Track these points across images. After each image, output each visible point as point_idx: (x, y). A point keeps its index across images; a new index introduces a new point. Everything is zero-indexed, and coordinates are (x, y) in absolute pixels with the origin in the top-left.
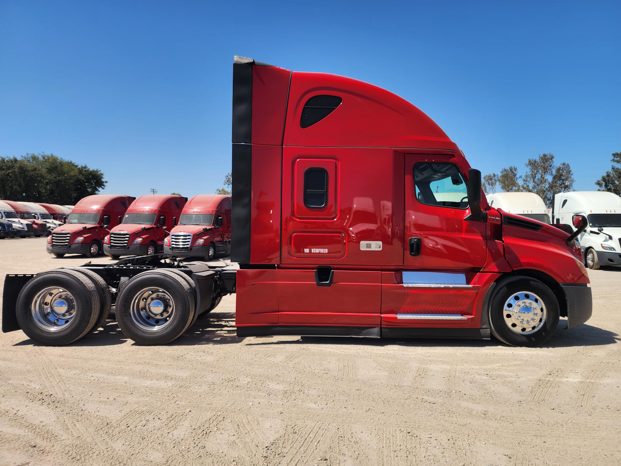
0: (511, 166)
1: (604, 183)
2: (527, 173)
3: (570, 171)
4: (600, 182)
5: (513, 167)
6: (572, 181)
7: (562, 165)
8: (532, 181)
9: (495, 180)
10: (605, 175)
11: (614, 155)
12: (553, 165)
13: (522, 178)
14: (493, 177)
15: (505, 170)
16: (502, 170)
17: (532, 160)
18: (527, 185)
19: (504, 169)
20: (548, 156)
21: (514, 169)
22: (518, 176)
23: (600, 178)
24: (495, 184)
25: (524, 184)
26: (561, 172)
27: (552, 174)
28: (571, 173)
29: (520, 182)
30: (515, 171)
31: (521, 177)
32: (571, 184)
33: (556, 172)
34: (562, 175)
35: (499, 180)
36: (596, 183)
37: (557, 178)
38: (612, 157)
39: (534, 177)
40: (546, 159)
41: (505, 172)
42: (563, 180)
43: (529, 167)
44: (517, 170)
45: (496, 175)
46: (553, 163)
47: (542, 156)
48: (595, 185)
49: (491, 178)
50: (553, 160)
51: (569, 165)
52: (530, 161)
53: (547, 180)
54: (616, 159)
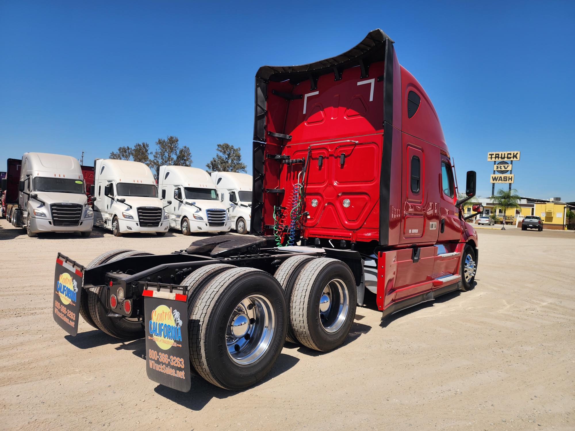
0: (144, 142)
1: (211, 166)
2: (156, 150)
3: (190, 154)
4: (209, 165)
5: (145, 143)
6: (191, 162)
7: (184, 148)
8: (161, 158)
9: (129, 153)
10: (212, 160)
11: (218, 146)
12: (178, 147)
13: (153, 155)
14: (127, 149)
15: (139, 145)
16: (135, 145)
17: (161, 140)
18: (157, 160)
19: (137, 144)
20: (174, 138)
21: (146, 145)
22: (149, 152)
23: (209, 162)
24: (130, 156)
25: (155, 159)
26: (183, 153)
27: (176, 154)
28: (190, 155)
29: (151, 157)
30: (147, 147)
31: (151, 153)
32: (190, 164)
33: (180, 152)
34: (184, 156)
35: (132, 154)
36: (207, 165)
37: (180, 158)
38: (217, 147)
39: (162, 155)
40: (173, 141)
41: (138, 147)
42: (185, 160)
43: (159, 145)
44: (148, 146)
45: (130, 148)
46: (178, 145)
47: (169, 137)
48: (206, 167)
49: (125, 150)
50: (178, 142)
51: (189, 148)
52: (159, 141)
53: (173, 158)
54: (219, 149)
